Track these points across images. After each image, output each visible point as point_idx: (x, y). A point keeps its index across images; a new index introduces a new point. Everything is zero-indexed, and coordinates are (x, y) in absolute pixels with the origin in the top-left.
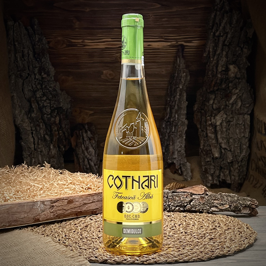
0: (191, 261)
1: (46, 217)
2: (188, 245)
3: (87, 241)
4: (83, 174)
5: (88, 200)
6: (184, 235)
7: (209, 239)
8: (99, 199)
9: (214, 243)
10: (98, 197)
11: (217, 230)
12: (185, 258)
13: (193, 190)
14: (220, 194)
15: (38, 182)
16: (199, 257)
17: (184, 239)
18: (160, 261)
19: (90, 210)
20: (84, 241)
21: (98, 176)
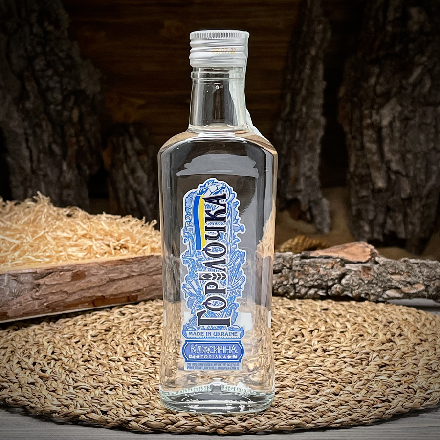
0: (333, 425)
1: (24, 310)
2: (328, 381)
3: (99, 365)
4: (113, 216)
5: (118, 271)
6: (320, 357)
7: (378, 366)
8: (143, 269)
9: (389, 376)
10: (140, 267)
11: (396, 344)
12: (320, 420)
13: (346, 252)
14: (405, 261)
15: (12, 233)
16: (353, 416)
17: (321, 366)
18: (258, 427)
19: (122, 293)
20: (89, 366)
21: (144, 222)
